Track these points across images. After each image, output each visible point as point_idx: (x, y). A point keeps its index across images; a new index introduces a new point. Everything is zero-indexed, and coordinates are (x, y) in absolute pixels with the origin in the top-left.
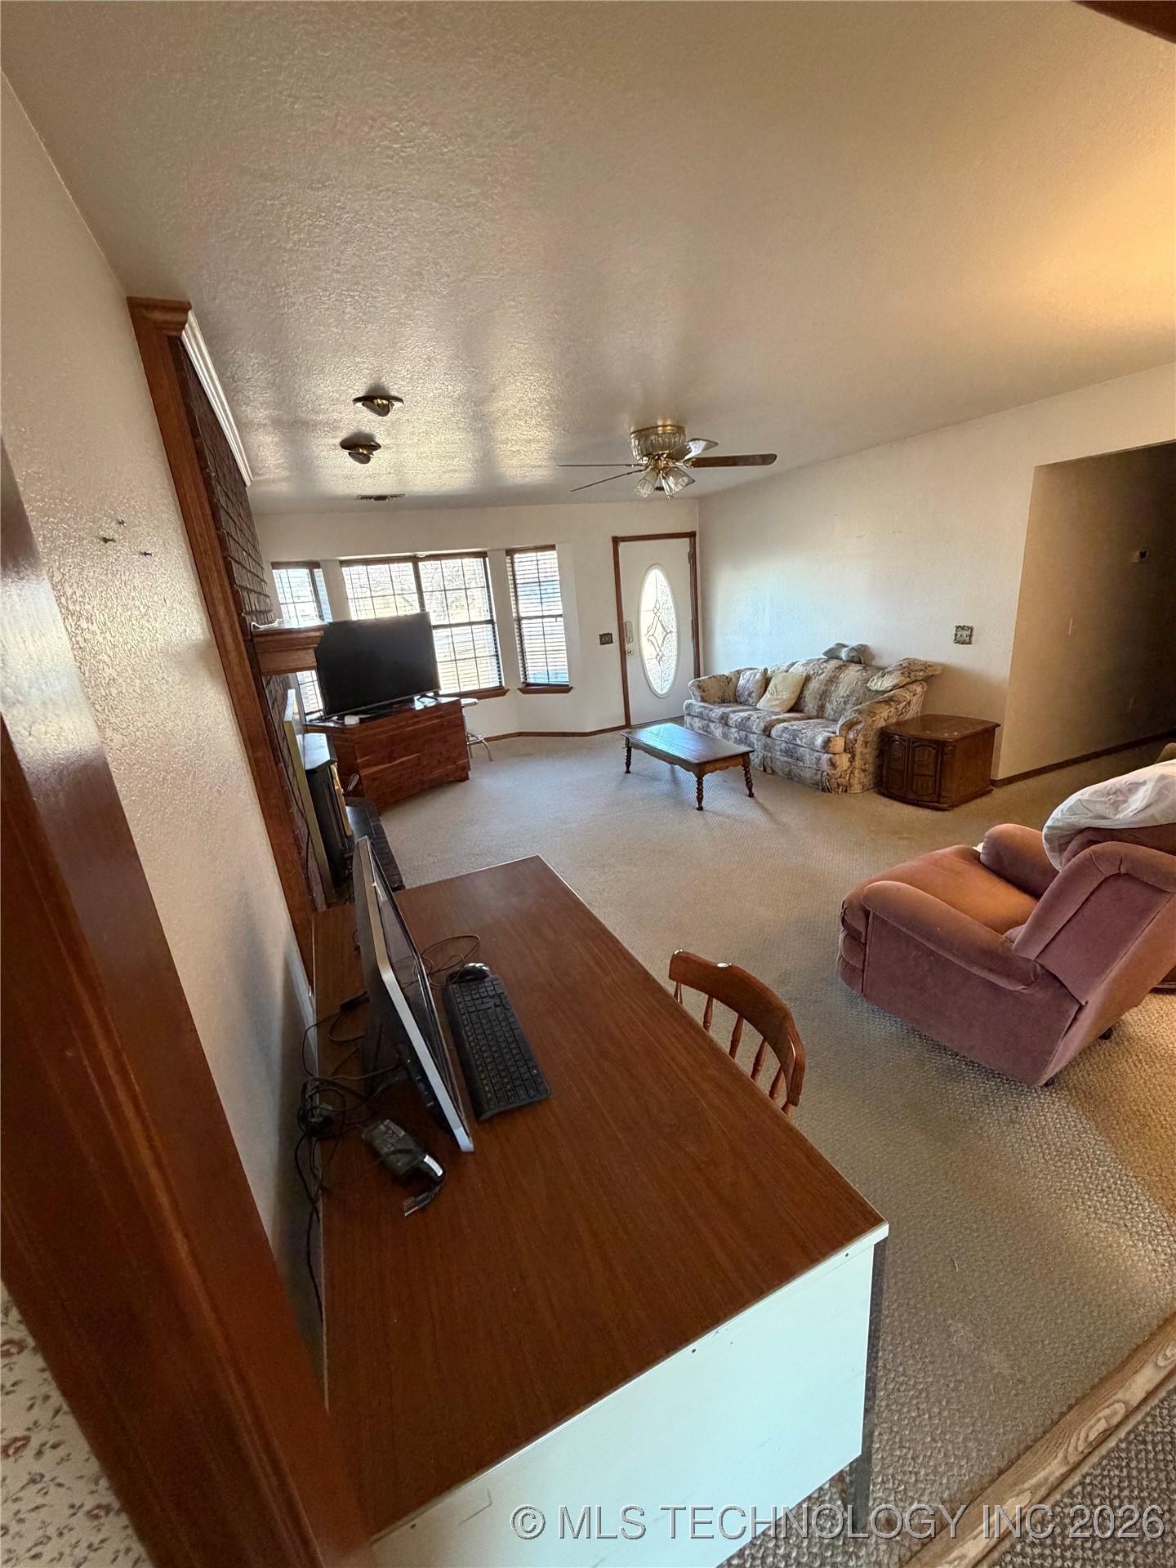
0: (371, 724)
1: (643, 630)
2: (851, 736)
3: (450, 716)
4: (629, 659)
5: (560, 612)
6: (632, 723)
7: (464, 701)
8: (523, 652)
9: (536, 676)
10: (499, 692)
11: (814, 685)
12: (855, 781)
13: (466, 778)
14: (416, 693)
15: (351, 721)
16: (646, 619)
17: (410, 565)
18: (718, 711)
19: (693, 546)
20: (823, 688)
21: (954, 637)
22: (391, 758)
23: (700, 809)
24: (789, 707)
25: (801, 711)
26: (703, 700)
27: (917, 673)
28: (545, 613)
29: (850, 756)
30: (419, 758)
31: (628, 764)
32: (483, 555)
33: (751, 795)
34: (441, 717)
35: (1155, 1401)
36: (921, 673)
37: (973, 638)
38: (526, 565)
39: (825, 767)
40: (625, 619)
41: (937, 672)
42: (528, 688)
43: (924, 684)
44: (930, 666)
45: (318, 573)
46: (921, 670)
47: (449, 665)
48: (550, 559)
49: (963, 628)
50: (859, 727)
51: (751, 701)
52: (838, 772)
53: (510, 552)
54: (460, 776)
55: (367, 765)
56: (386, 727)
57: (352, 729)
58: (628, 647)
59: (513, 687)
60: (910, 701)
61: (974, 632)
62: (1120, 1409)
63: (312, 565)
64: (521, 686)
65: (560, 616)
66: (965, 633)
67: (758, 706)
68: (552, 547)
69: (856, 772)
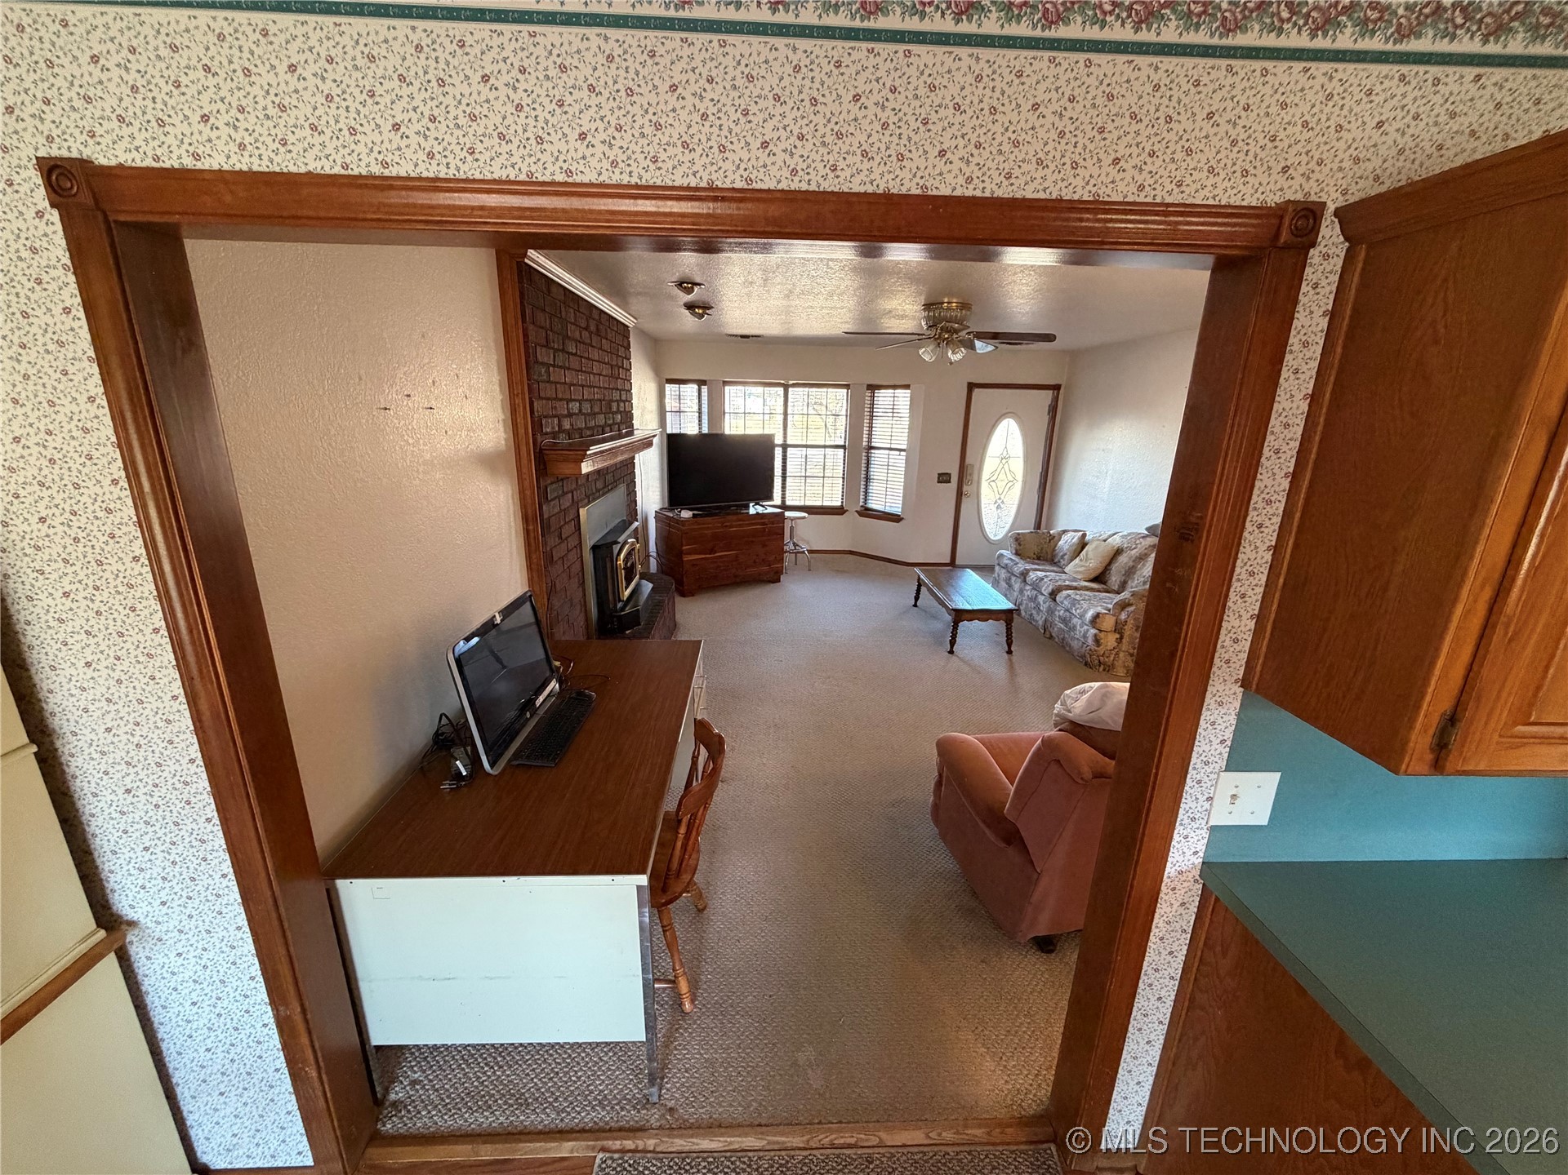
0: (700, 520)
1: (985, 475)
2: (1123, 616)
3: (774, 526)
4: (964, 499)
5: (904, 447)
6: (957, 563)
7: (787, 514)
8: (867, 479)
9: (875, 504)
10: (838, 511)
11: (1123, 559)
12: (1119, 664)
13: (778, 580)
14: (752, 501)
15: (686, 514)
16: (990, 464)
17: (781, 390)
18: (1022, 566)
19: (1056, 400)
20: (1131, 564)
22: (712, 551)
23: (951, 652)
24: (1092, 576)
25: (1104, 583)
26: (1017, 554)
28: (893, 446)
29: (1118, 636)
30: (737, 556)
31: (917, 598)
32: (847, 386)
33: (1009, 652)
34: (764, 524)
35: (905, 1150)
38: (884, 397)
39: (1090, 641)
40: (968, 461)
42: (866, 512)
45: (705, 389)
47: (797, 480)
48: (903, 396)
50: (1131, 609)
51: (1063, 562)
52: (1101, 650)
53: (873, 388)
54: (774, 578)
55: (690, 553)
56: (712, 524)
57: (685, 522)
58: (965, 488)
59: (853, 508)
62: (874, 1141)
63: (701, 383)
64: (859, 509)
65: (904, 450)
67: (1066, 570)
68: (907, 387)
69: (1121, 655)
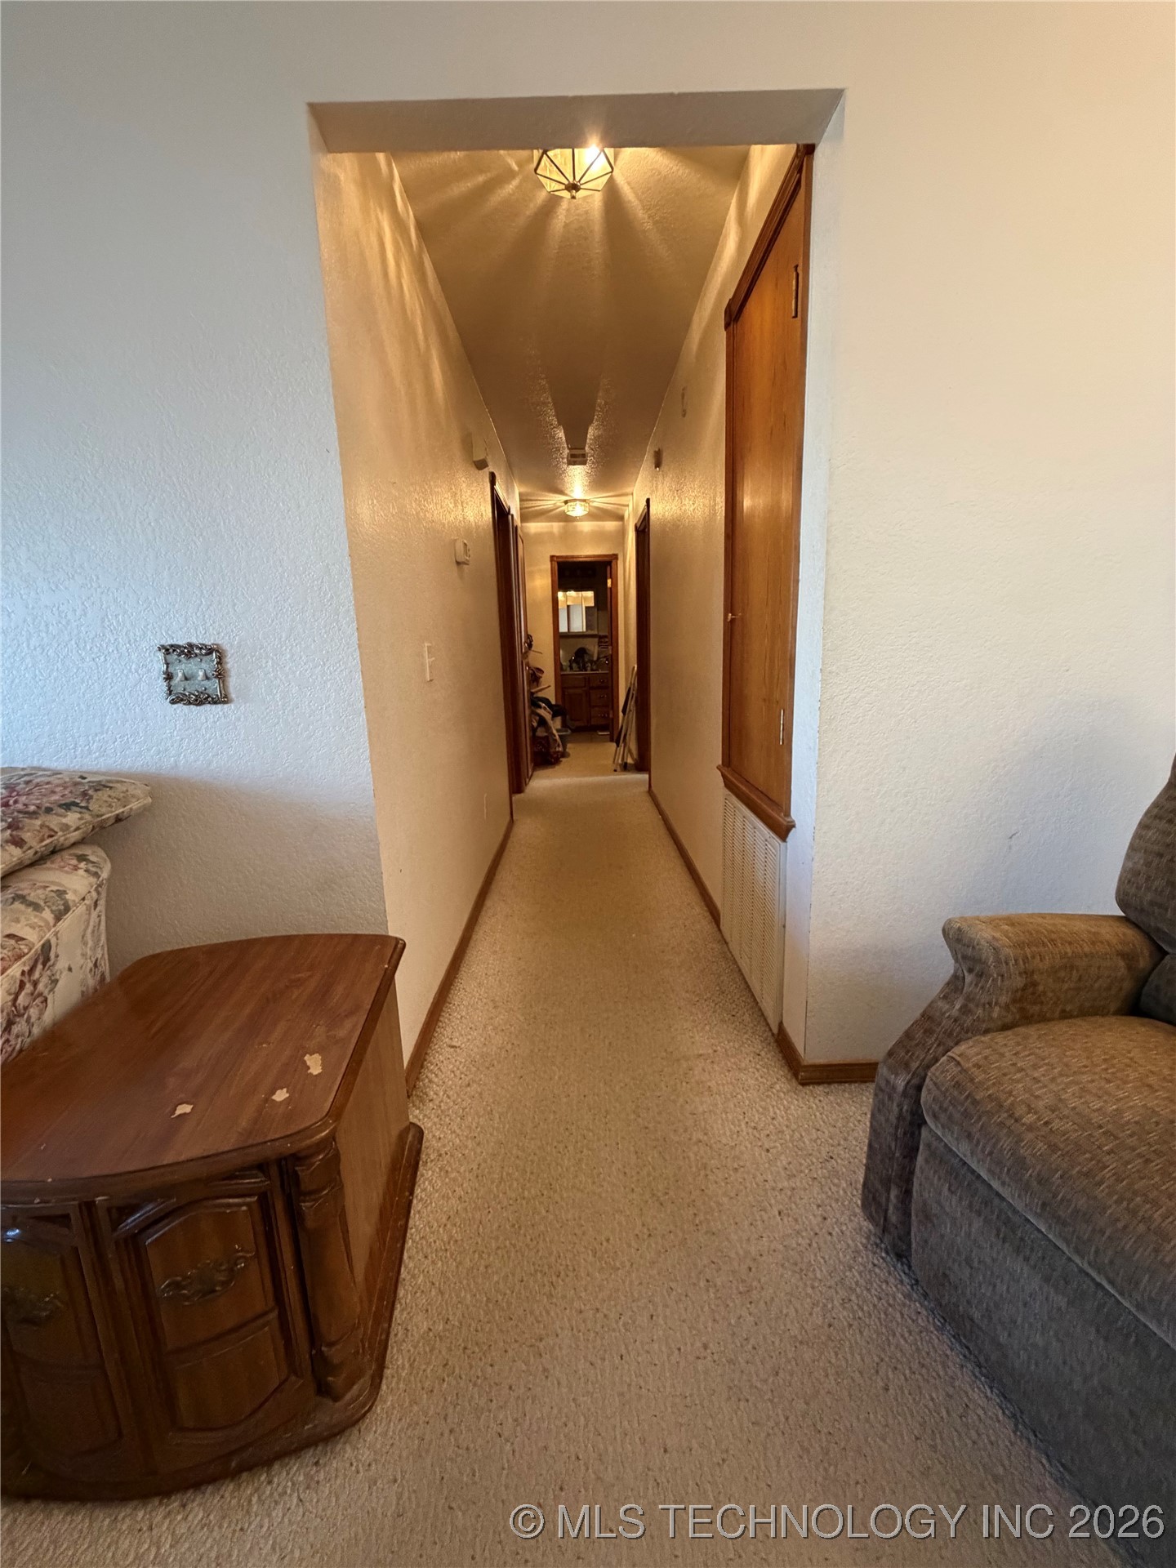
21: (164, 685)
27: (54, 822)
36: (72, 818)
37: (233, 682)
41: (134, 805)
43: (95, 854)
44: (100, 786)
46: (68, 806)
49: (188, 651)
60: (47, 947)
61: (231, 663)
66: (200, 668)
